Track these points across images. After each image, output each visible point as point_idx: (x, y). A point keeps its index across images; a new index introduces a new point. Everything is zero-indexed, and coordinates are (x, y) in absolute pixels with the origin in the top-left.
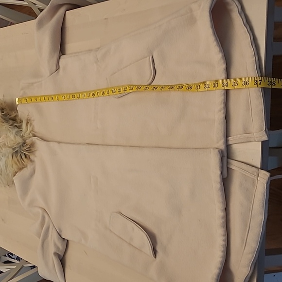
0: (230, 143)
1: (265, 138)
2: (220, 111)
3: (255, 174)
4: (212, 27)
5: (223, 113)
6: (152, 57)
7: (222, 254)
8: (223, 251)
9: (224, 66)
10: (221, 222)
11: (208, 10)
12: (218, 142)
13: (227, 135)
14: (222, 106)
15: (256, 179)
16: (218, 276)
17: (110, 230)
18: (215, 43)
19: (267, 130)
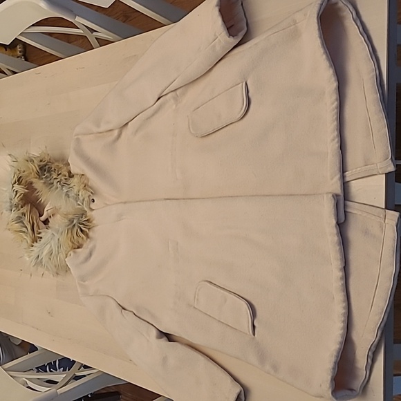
0: (347, 179)
1: (392, 168)
2: (333, 140)
3: (382, 216)
4: (320, 37)
5: (338, 142)
6: (246, 83)
7: (342, 324)
8: (343, 322)
9: (335, 84)
10: (340, 284)
11: (316, 16)
12: (332, 179)
13: (343, 169)
14: (336, 133)
15: (383, 222)
16: (338, 353)
17: (194, 308)
18: (324, 56)
19: (393, 158)
